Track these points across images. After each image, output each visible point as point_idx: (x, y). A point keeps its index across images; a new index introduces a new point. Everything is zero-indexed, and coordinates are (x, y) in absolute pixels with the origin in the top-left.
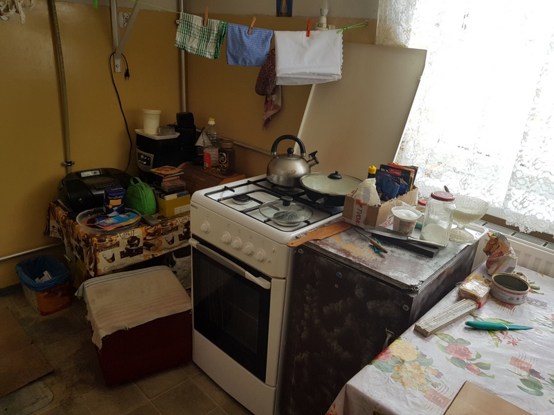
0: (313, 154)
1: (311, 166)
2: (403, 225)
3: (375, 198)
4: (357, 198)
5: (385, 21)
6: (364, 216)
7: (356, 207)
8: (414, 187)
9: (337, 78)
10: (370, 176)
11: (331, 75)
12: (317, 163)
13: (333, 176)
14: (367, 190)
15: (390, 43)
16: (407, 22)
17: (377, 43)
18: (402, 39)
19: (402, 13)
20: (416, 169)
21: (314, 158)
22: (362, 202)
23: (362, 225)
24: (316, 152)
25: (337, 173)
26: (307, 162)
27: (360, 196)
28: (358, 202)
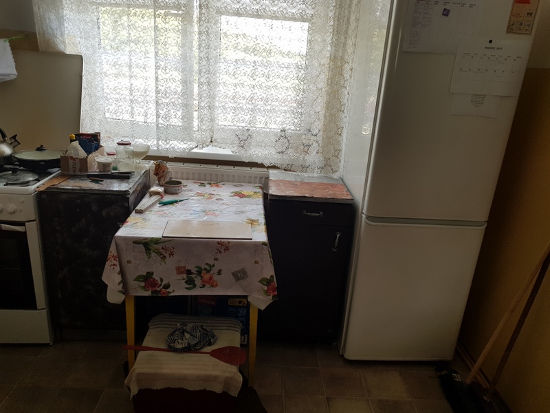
0: (14, 137)
1: (14, 147)
2: (105, 166)
3: (82, 153)
4: (70, 155)
5: (44, 34)
6: (78, 166)
7: (71, 162)
8: (101, 146)
9: (13, 77)
10: (72, 141)
11: (8, 75)
12: (19, 144)
13: (40, 149)
14: (76, 149)
15: (51, 50)
16: (62, 35)
17: (40, 50)
18: (61, 47)
19: (57, 29)
20: (99, 133)
21: (16, 140)
22: (74, 157)
23: (78, 173)
24: (16, 135)
25: (42, 146)
26: (11, 144)
27: (71, 153)
28: (72, 158)
